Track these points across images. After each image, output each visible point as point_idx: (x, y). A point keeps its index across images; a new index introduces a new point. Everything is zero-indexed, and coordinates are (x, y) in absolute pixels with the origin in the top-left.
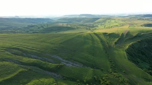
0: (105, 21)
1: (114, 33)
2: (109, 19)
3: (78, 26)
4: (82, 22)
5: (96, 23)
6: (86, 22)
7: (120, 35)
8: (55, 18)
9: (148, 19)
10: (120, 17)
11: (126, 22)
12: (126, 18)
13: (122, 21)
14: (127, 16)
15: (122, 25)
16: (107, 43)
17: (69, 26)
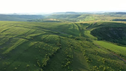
0: (85, 17)
1: (86, 23)
2: (88, 16)
3: (65, 21)
4: (67, 18)
5: (78, 18)
6: (70, 18)
7: (90, 24)
8: (46, 15)
9: (118, 16)
10: (97, 14)
11: (100, 18)
12: (101, 15)
13: (98, 17)
14: (103, 14)
15: (96, 20)
16: (82, 28)
17: (58, 20)
